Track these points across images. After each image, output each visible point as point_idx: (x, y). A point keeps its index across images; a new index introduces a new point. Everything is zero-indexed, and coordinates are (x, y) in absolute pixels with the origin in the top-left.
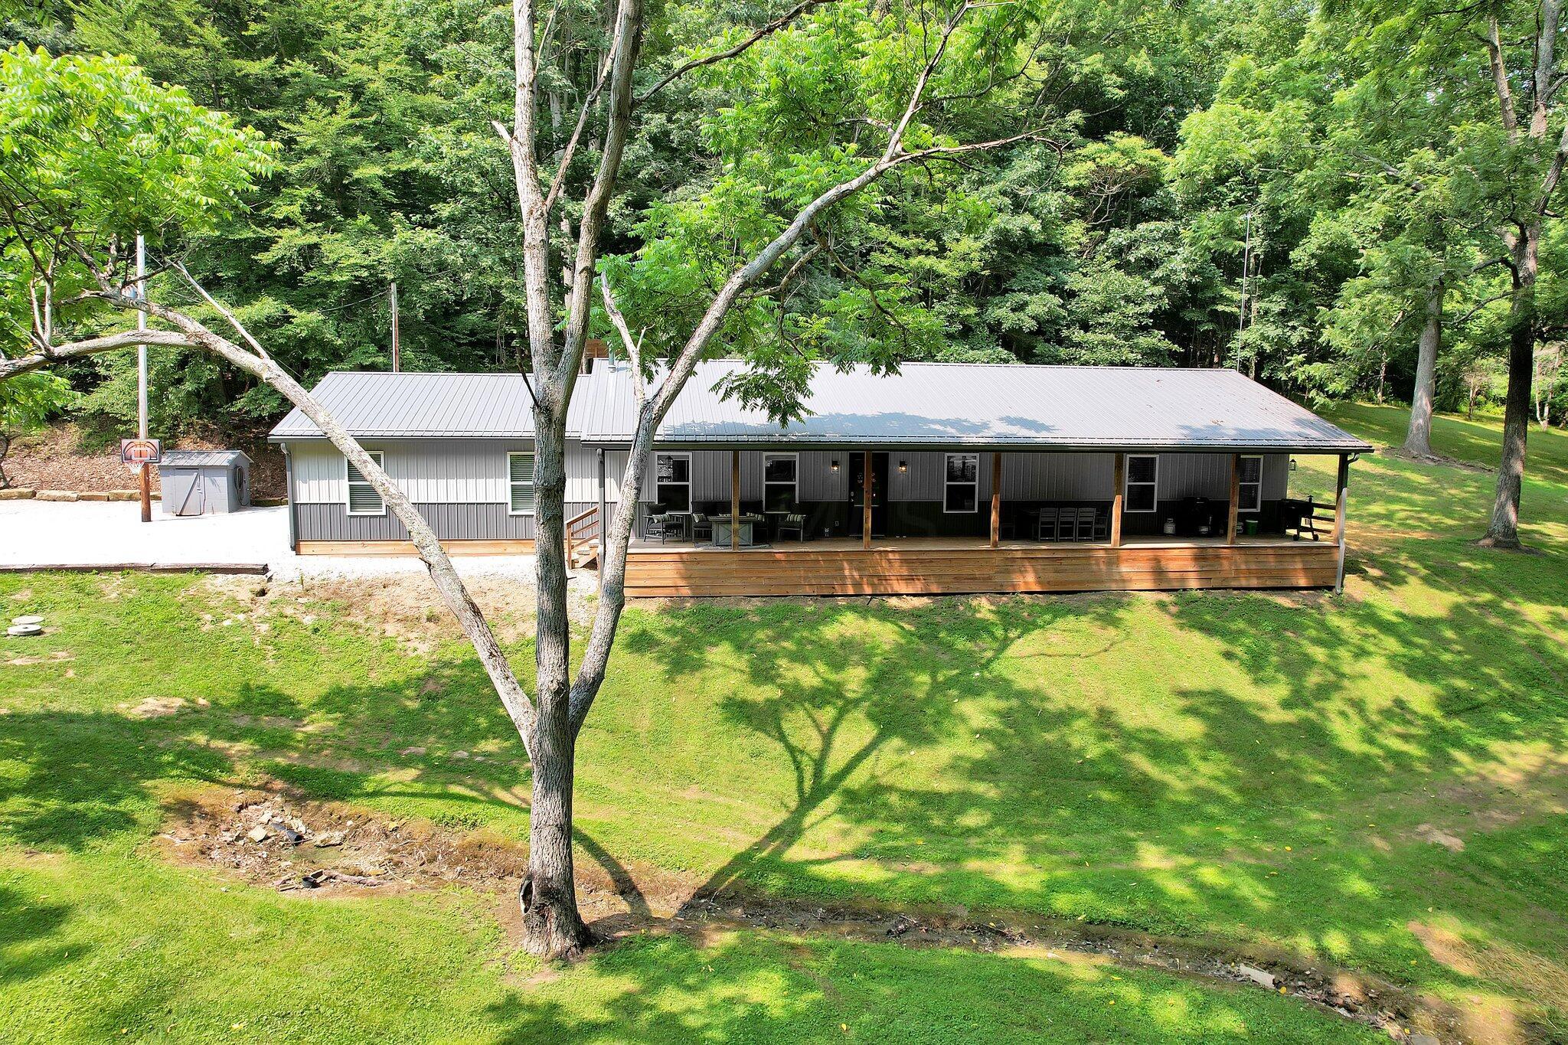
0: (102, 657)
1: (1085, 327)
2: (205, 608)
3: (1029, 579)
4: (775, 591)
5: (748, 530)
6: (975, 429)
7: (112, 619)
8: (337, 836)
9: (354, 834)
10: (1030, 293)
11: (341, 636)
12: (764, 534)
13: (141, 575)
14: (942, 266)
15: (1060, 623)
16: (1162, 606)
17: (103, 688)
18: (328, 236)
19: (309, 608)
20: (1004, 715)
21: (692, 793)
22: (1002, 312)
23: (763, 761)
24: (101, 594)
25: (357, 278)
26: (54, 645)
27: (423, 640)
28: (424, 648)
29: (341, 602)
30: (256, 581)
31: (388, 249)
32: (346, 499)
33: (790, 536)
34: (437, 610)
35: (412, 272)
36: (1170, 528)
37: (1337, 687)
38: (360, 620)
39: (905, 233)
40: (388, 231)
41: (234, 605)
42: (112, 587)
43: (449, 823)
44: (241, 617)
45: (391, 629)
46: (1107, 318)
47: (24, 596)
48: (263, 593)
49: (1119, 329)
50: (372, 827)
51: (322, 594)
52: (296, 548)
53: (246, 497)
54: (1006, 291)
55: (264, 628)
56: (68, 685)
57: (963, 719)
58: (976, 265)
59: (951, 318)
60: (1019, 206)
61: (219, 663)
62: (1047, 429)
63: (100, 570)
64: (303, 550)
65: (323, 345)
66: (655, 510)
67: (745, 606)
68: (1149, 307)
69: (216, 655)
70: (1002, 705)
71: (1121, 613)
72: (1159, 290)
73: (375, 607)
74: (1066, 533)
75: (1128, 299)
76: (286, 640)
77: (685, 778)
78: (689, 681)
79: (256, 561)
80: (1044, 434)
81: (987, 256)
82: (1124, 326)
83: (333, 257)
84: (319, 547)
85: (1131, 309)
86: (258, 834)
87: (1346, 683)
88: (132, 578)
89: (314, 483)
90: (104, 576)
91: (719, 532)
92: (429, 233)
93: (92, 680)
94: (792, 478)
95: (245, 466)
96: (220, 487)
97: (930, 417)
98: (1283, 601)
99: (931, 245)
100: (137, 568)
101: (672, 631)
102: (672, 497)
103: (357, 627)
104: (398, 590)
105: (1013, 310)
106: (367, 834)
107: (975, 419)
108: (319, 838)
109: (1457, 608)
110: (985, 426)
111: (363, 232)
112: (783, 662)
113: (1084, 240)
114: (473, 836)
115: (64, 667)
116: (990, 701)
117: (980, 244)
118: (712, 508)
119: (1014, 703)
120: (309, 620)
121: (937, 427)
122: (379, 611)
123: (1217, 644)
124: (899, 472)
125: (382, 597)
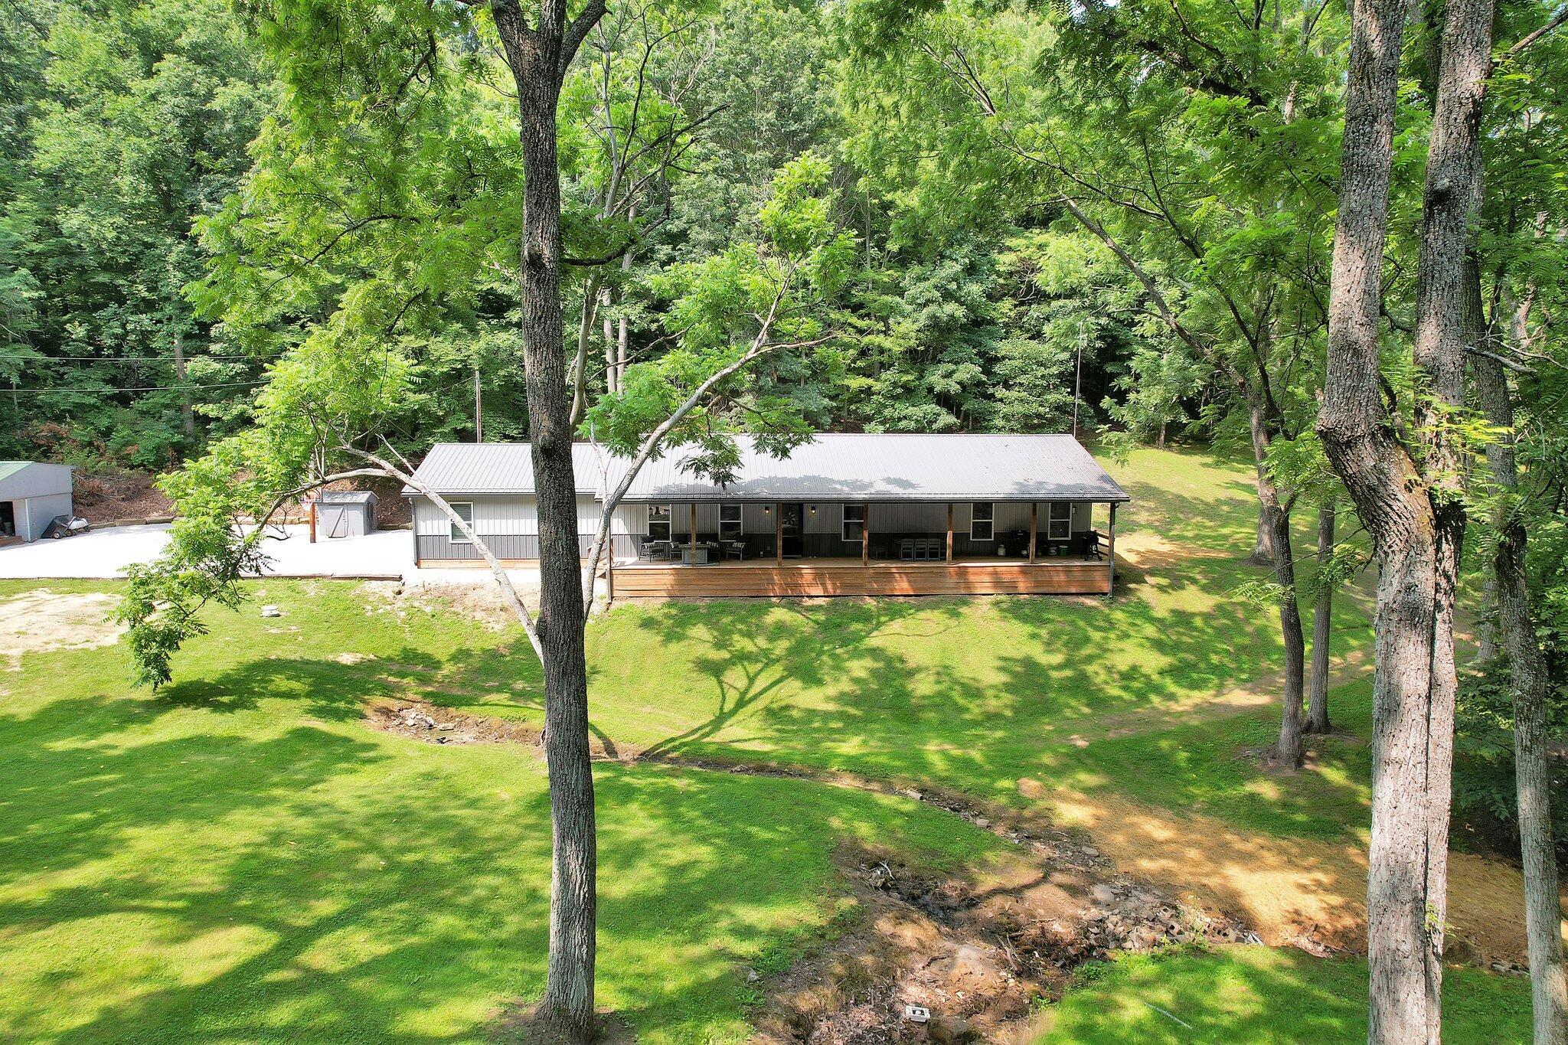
0: (315, 630)
1: (1007, 386)
2: (368, 602)
3: (903, 585)
4: (719, 594)
5: (704, 554)
6: (864, 487)
7: (314, 608)
8: (450, 725)
9: (460, 724)
10: (957, 363)
11: (448, 618)
12: (714, 556)
13: (326, 581)
14: (887, 343)
15: (922, 615)
16: (997, 604)
17: (319, 647)
18: (432, 339)
19: (429, 602)
20: (874, 672)
21: (648, 709)
22: (936, 378)
23: (693, 693)
24: (305, 593)
25: (453, 369)
26: (289, 623)
27: (498, 622)
28: (498, 627)
29: (448, 599)
30: (395, 586)
31: (476, 347)
32: (449, 532)
33: (735, 557)
34: (506, 604)
35: (491, 360)
36: (1001, 552)
37: (1099, 657)
38: (459, 610)
39: (861, 317)
40: (474, 332)
41: (383, 599)
42: (311, 588)
43: (512, 720)
44: (388, 607)
45: (479, 615)
46: (1022, 379)
47: (262, 593)
48: (399, 593)
49: (1031, 388)
50: (469, 721)
51: (436, 593)
52: (417, 564)
53: (375, 524)
54: (939, 362)
55: (403, 614)
56: (301, 644)
57: (848, 671)
58: (913, 343)
59: (895, 384)
60: (948, 296)
61: (378, 634)
62: (912, 486)
63: (302, 578)
64: (423, 564)
65: (428, 414)
66: (645, 540)
67: (699, 603)
68: (1055, 370)
69: (376, 630)
70: (877, 665)
71: (964, 610)
72: (1065, 356)
73: (469, 602)
74: (920, 556)
75: (1041, 364)
76: (415, 620)
77: (645, 701)
78: (674, 647)
79: (395, 573)
80: (910, 490)
81: (921, 335)
82: (1035, 386)
83: (437, 354)
84: (432, 563)
85: (1042, 371)
86: (410, 722)
87: (1108, 655)
88: (321, 582)
89: (429, 522)
90: (304, 581)
91: (686, 555)
92: (503, 335)
93: (312, 643)
94: (738, 518)
95: (375, 502)
96: (357, 517)
97: (836, 478)
98: (1089, 602)
99: (881, 326)
100: (323, 577)
101: (667, 616)
102: (658, 531)
103: (458, 614)
104: (483, 592)
105: (944, 377)
106: (467, 725)
107: (867, 480)
108: (441, 727)
109: (1219, 607)
110: (871, 485)
111: (458, 335)
112: (736, 637)
113: (1012, 314)
114: (523, 726)
115: (295, 636)
116: (868, 662)
117: (915, 327)
118: (683, 538)
119: (881, 665)
120: (428, 610)
121: (838, 487)
122: (470, 604)
123: (1028, 629)
124: (811, 514)
125: (472, 595)
